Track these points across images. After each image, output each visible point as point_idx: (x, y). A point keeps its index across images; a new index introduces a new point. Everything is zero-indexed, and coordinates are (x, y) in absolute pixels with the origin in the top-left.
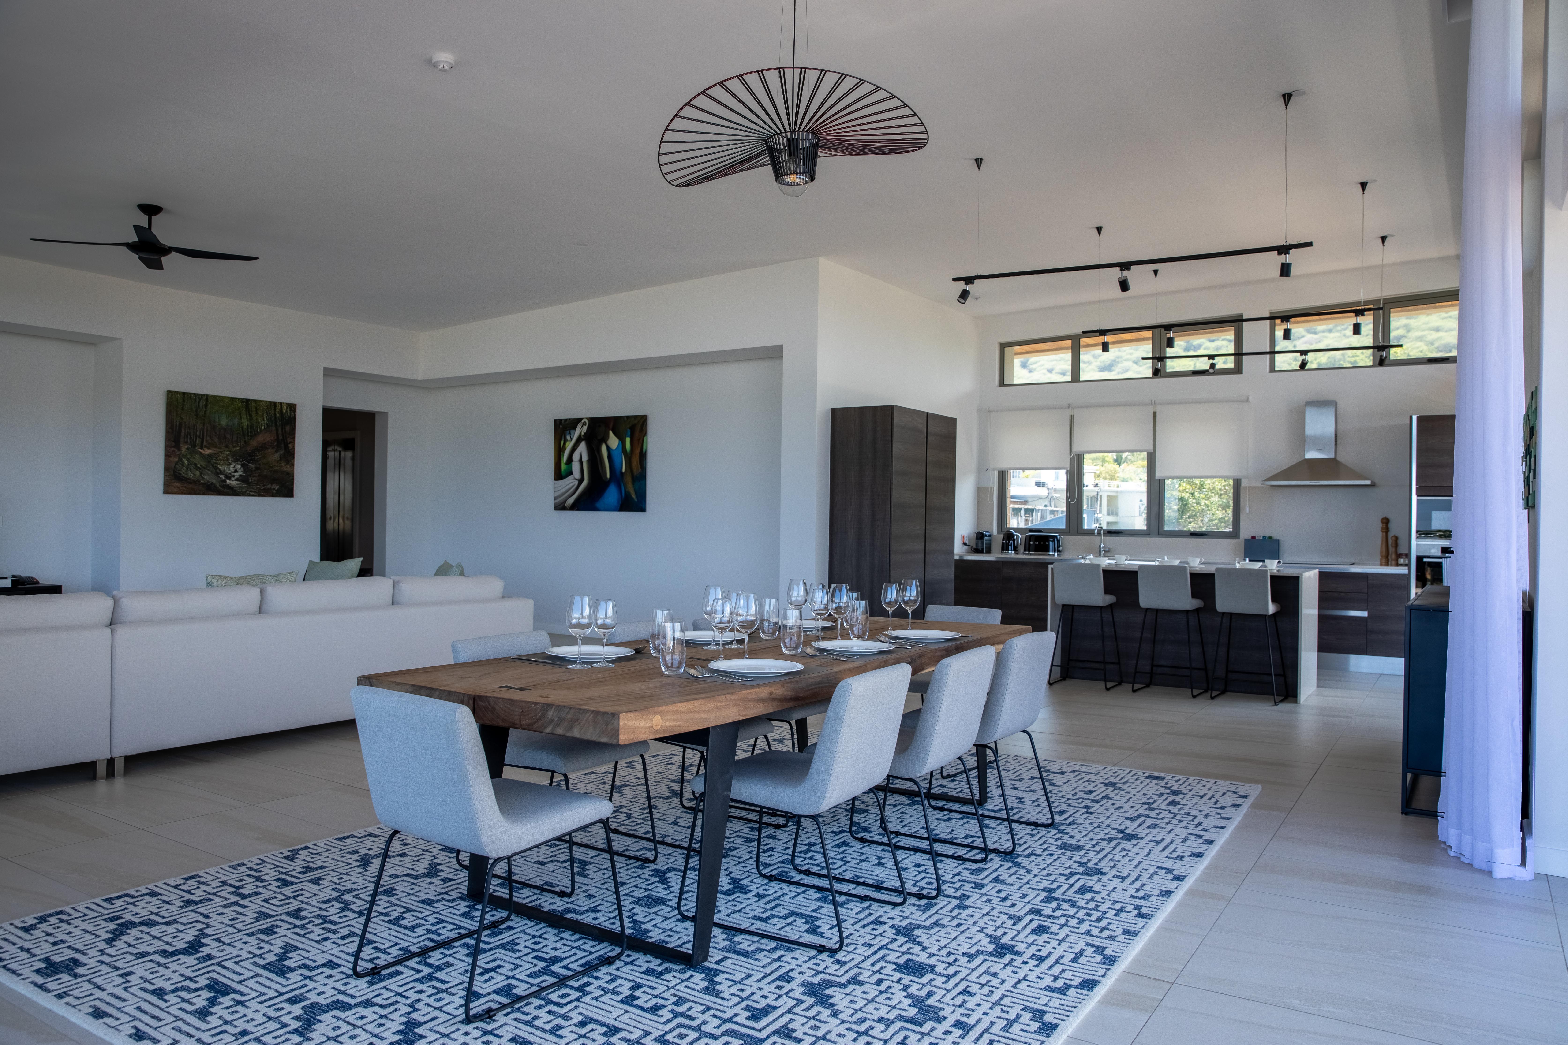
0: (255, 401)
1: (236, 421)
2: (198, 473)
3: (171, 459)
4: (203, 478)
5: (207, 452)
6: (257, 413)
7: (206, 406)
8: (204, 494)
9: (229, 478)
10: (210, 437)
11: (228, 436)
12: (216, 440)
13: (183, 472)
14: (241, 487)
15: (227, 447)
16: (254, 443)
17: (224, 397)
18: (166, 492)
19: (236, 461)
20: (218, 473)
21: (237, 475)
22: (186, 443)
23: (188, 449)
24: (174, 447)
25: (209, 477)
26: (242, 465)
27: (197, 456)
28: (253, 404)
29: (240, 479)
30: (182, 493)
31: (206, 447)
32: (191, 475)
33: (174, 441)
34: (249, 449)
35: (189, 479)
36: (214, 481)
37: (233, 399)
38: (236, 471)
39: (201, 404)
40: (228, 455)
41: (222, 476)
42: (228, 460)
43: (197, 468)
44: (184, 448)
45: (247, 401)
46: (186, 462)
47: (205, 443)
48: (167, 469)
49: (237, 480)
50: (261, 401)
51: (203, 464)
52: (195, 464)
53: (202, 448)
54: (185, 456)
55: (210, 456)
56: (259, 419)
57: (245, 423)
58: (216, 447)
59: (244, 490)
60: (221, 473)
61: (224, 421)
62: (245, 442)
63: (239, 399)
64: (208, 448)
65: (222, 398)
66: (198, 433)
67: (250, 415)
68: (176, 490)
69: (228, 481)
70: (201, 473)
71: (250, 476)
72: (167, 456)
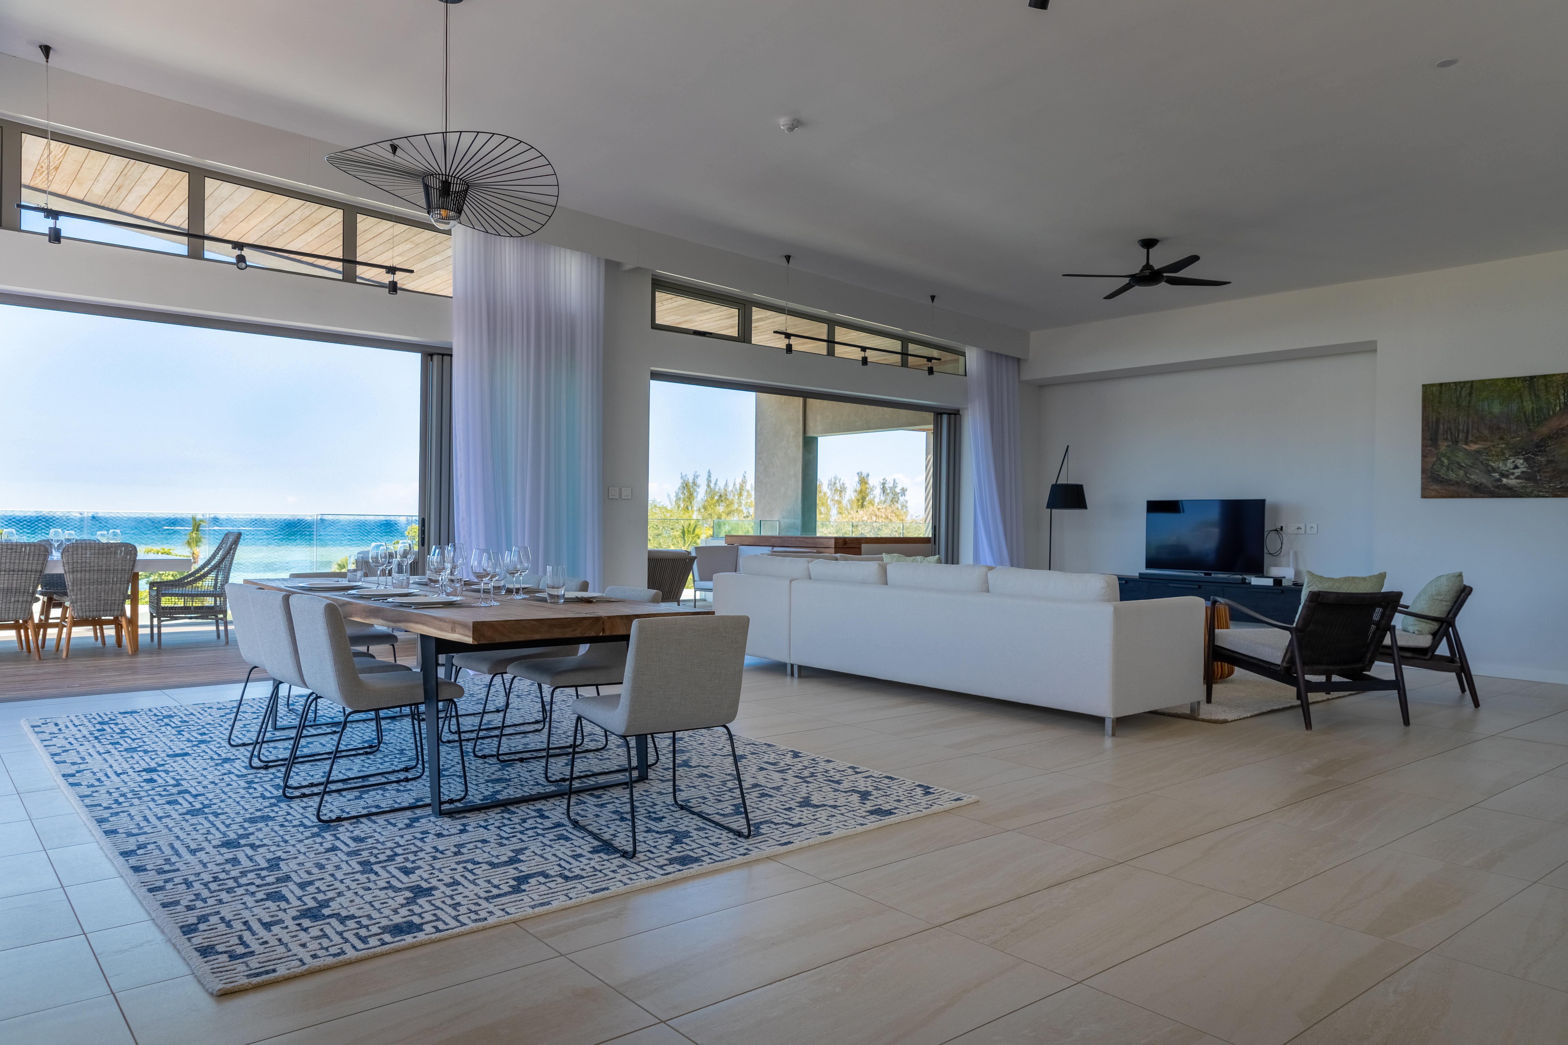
0: (1545, 377)
1: (1514, 406)
2: (1462, 473)
3: (1427, 460)
4: (1469, 479)
5: (1474, 447)
6: (1547, 391)
7: (1470, 394)
8: (1471, 497)
9: (1507, 477)
10: (1478, 430)
11: (1503, 426)
12: (1486, 432)
13: (1442, 472)
14: (1525, 487)
15: (1501, 438)
16: (1544, 430)
17: (1497, 380)
18: (1424, 496)
19: (1516, 454)
20: (1489, 471)
21: (1518, 472)
22: (1446, 439)
23: (1448, 446)
24: (1431, 446)
25: (1477, 477)
26: (1526, 460)
27: (1461, 454)
28: (1541, 381)
29: (1523, 476)
30: (1442, 497)
31: (1472, 442)
32: (1452, 476)
33: (1431, 440)
34: (1536, 439)
35: (1450, 480)
36: (1484, 481)
37: (1509, 380)
38: (1516, 467)
39: (1463, 392)
40: (1502, 449)
41: (1496, 475)
42: (1503, 454)
43: (1461, 467)
44: (1443, 446)
45: (1531, 380)
46: (1446, 461)
47: (1470, 438)
48: (1423, 471)
49: (1518, 478)
50: (1554, 375)
51: (1468, 462)
52: (1458, 463)
53: (1466, 443)
54: (1444, 455)
55: (1478, 452)
56: (1552, 399)
57: (1528, 405)
58: (1485, 441)
59: (1529, 490)
60: (1494, 470)
61: (1497, 409)
62: (1529, 430)
63: (1518, 378)
64: (1475, 443)
65: (1493, 382)
66: (1461, 427)
67: (1537, 397)
68: (1433, 493)
69: (1505, 480)
70: (1466, 473)
71: (1539, 471)
72: (1424, 456)
